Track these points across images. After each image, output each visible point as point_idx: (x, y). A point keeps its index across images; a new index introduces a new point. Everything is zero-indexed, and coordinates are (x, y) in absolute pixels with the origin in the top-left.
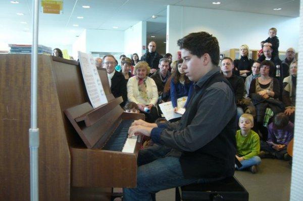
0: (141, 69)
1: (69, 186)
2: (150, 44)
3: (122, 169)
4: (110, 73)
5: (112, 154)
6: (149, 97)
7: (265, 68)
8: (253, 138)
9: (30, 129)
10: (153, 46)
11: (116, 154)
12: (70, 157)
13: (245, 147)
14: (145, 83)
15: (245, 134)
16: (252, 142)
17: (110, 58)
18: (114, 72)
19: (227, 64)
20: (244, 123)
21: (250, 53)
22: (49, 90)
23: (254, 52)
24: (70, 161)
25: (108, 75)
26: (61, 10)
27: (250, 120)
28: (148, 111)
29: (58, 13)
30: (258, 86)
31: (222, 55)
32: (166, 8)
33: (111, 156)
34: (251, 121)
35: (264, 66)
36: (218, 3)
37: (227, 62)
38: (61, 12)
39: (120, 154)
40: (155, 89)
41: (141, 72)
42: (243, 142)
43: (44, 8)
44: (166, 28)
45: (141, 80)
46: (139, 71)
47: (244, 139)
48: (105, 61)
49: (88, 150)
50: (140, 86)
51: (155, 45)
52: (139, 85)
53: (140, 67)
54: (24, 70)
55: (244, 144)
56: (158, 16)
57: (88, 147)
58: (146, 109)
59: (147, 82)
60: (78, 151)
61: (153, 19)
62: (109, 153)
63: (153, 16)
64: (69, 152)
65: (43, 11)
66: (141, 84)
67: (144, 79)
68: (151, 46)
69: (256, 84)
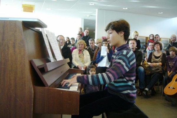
0: (81, 44)
1: (32, 113)
2: (85, 31)
3: (69, 102)
5: (62, 91)
6: (85, 62)
11: (65, 91)
12: (33, 92)
14: (83, 53)
17: (61, 37)
19: (133, 43)
24: (33, 95)
26: (34, 10)
29: (32, 12)
30: (153, 57)
32: (96, 11)
33: (61, 93)
36: (126, 8)
38: (33, 11)
39: (68, 91)
40: (89, 57)
41: (80, 46)
43: (23, 9)
44: (95, 23)
45: (80, 51)
46: (80, 45)
49: (46, 88)
51: (88, 32)
52: (79, 54)
53: (80, 43)
56: (91, 16)
59: (84, 52)
60: (39, 89)
61: (88, 17)
62: (60, 90)
63: (88, 16)
64: (33, 89)
65: (23, 11)
66: (80, 53)
67: (83, 51)
68: (86, 32)
69: (152, 55)
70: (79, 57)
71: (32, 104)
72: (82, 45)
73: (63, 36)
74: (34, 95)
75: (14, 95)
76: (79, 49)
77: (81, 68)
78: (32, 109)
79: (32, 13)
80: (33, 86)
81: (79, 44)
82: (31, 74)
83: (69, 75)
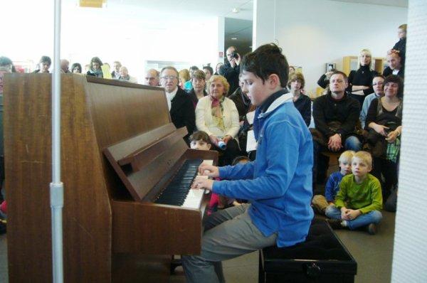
1: (110, 252)
3: (182, 231)
4: (170, 91)
5: (168, 210)
6: (226, 126)
7: (392, 86)
8: (372, 185)
9: (51, 184)
11: (173, 210)
12: (111, 213)
13: (360, 197)
14: (221, 106)
15: (360, 180)
16: (370, 191)
17: (170, 70)
18: (176, 89)
19: (338, 80)
20: (357, 166)
21: (373, 62)
22: (82, 123)
23: (378, 62)
24: (111, 218)
25: (167, 94)
26: (104, 2)
27: (366, 161)
28: (224, 146)
29: (100, 6)
31: (332, 65)
33: (166, 213)
34: (368, 163)
35: (391, 84)
37: (337, 78)
38: (104, 5)
39: (179, 210)
40: (236, 115)
41: (215, 88)
42: (356, 192)
45: (216, 102)
47: (358, 187)
48: (163, 75)
49: (135, 203)
50: (215, 109)
52: (213, 107)
55: (359, 194)
56: (242, 9)
57: (135, 199)
58: (221, 143)
59: (224, 104)
61: (234, 14)
63: (234, 10)
64: (110, 207)
65: (78, 5)
66: (216, 106)
67: (220, 100)
69: (379, 107)
70: (213, 114)
71: (110, 236)
72: (218, 85)
73: (174, 69)
74: (113, 219)
75: (74, 218)
76: (212, 97)
77: (218, 141)
78: (110, 245)
79: (100, 9)
80: (110, 200)
81: (213, 83)
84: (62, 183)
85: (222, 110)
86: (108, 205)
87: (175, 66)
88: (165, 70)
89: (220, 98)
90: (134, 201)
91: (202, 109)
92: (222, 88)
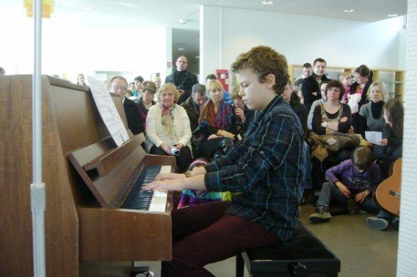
0: (167, 93)
1: (77, 261)
2: (179, 59)
3: (151, 235)
5: (137, 214)
6: (177, 134)
7: (335, 90)
9: (32, 185)
10: (184, 62)
12: (77, 220)
14: (171, 114)
17: (120, 80)
24: (78, 225)
28: (176, 153)
29: (49, 16)
30: (324, 116)
32: (199, 10)
33: (135, 218)
36: (270, 3)
41: (166, 97)
45: (166, 109)
46: (165, 95)
48: (113, 84)
49: (103, 209)
50: (165, 117)
51: (186, 61)
52: (162, 115)
53: (165, 90)
54: (10, 99)
56: (188, 21)
57: (102, 205)
58: (174, 150)
59: (175, 112)
60: (89, 212)
61: (181, 25)
62: (133, 213)
63: (181, 21)
65: (26, 15)
66: (166, 115)
67: (171, 108)
68: (180, 62)
69: (322, 112)
70: (163, 124)
71: (77, 245)
72: (170, 94)
74: (80, 227)
76: (164, 106)
78: (78, 254)
79: (48, 19)
81: (165, 92)
82: (71, 184)
83: (145, 171)
84: (44, 184)
85: (173, 118)
86: (74, 212)
87: (124, 76)
88: (116, 80)
89: (171, 106)
90: (101, 207)
91: (152, 118)
92: (173, 97)
